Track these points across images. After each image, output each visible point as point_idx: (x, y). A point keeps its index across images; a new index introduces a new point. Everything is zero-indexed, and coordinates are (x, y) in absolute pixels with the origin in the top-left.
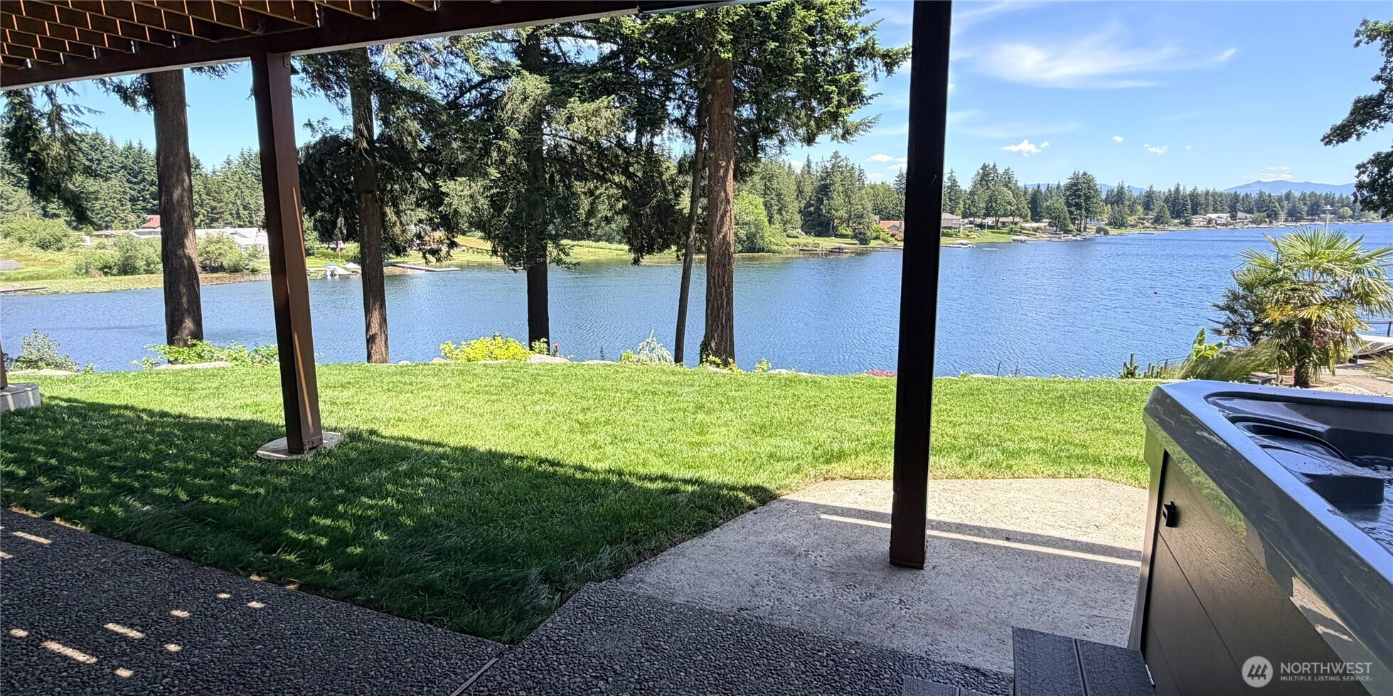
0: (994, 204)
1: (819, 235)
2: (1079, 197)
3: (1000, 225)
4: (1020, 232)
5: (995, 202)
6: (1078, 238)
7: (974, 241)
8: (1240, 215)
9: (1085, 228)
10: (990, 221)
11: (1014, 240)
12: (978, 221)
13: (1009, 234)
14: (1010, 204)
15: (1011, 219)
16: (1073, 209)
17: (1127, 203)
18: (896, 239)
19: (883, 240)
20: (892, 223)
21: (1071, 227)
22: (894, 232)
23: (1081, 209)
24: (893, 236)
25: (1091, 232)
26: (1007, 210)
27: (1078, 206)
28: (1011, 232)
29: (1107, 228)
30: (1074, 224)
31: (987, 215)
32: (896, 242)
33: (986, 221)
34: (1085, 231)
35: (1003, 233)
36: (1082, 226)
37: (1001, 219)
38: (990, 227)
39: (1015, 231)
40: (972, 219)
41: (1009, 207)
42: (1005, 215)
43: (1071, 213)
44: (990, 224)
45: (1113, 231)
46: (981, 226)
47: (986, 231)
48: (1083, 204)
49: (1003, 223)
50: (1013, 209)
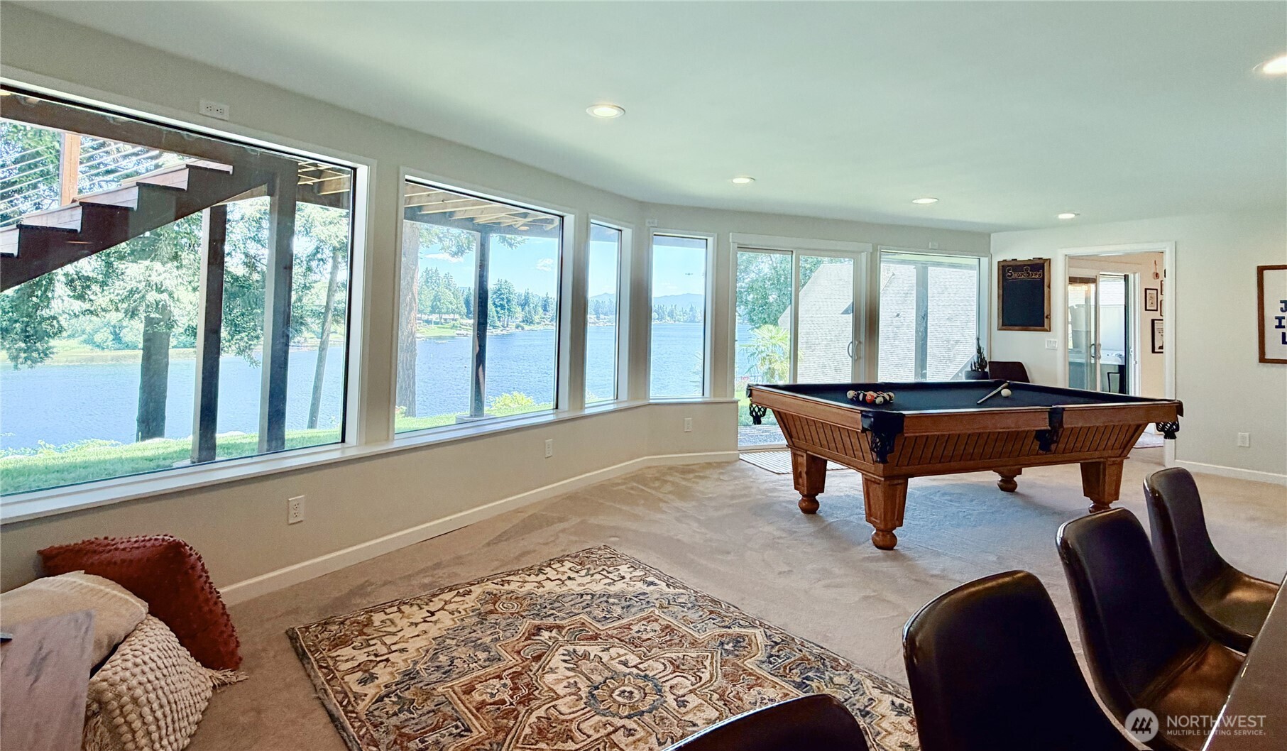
0: (438, 303)
2: (503, 299)
3: (443, 321)
5: (439, 301)
6: (505, 332)
7: (425, 336)
8: (602, 316)
9: (508, 325)
10: (434, 317)
11: (458, 334)
12: (425, 317)
13: (451, 328)
14: (451, 304)
16: (499, 309)
17: (531, 305)
21: (498, 324)
23: (504, 309)
25: (512, 328)
26: (448, 308)
27: (502, 307)
28: (454, 327)
29: (522, 324)
30: (500, 321)
31: (432, 312)
33: (430, 317)
34: (507, 326)
35: (447, 328)
36: (506, 323)
37: (444, 316)
38: (436, 323)
39: (457, 327)
40: (420, 315)
41: (450, 306)
42: (447, 313)
43: (497, 312)
44: (435, 320)
45: (527, 327)
46: (428, 322)
47: (433, 325)
48: (506, 305)
49: (445, 319)
50: (454, 307)
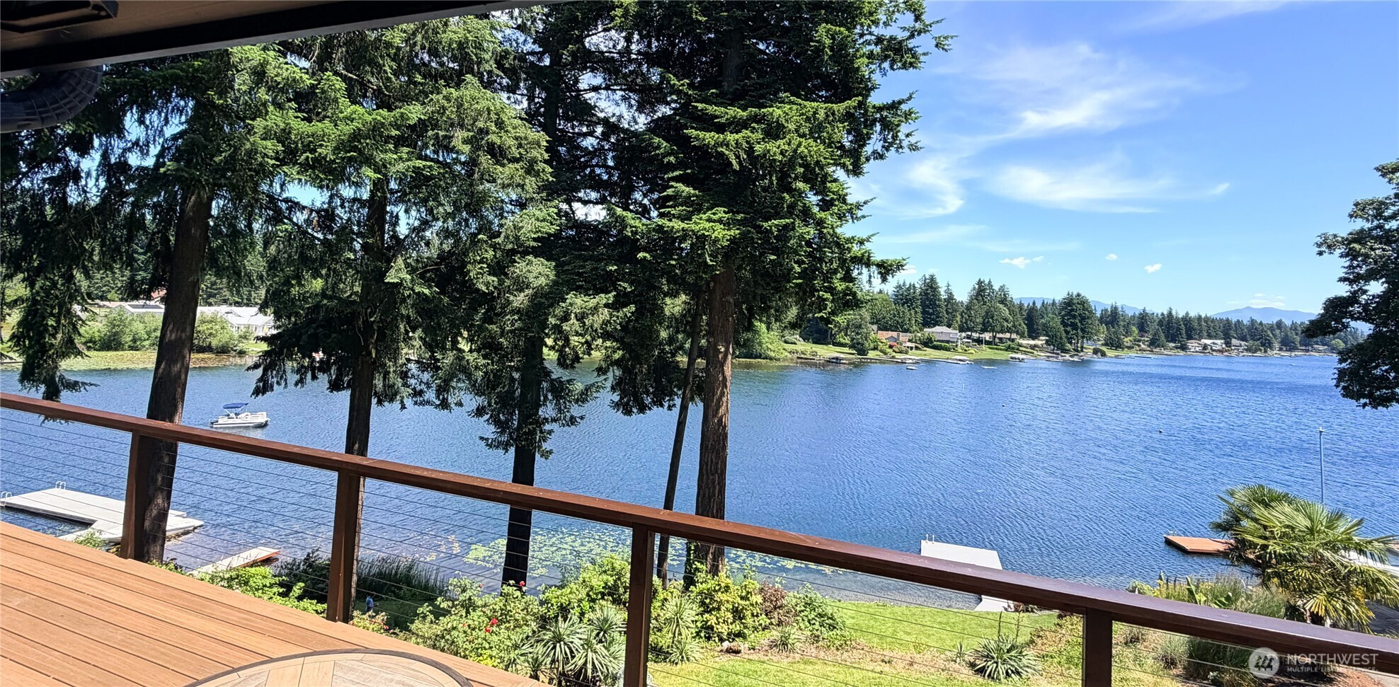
0: (991, 320)
1: (816, 342)
2: (1074, 317)
3: (997, 340)
4: (1018, 349)
5: (992, 318)
6: (1076, 359)
7: (972, 357)
8: (1234, 342)
10: (987, 336)
11: (1012, 358)
12: (975, 335)
13: (1006, 350)
14: (1007, 321)
15: (1008, 335)
16: (1069, 329)
17: (1122, 323)
18: (894, 351)
19: (881, 351)
20: (890, 334)
21: (1068, 346)
22: (892, 343)
23: (1076, 329)
24: (891, 347)
25: (1088, 354)
26: (1003, 326)
27: (1074, 326)
28: (1009, 349)
29: (1104, 349)
30: (1071, 343)
31: (984, 330)
32: (894, 354)
33: (983, 336)
34: (1082, 351)
35: (1001, 349)
36: (1079, 345)
37: (998, 335)
38: (988, 343)
39: (1013, 348)
40: (969, 333)
41: (1005, 324)
42: (1002, 332)
43: (1067, 332)
44: (987, 339)
45: (1110, 353)
46: (979, 341)
47: (984, 346)
48: (1079, 324)
49: (1001, 339)
50: (1009, 325)
